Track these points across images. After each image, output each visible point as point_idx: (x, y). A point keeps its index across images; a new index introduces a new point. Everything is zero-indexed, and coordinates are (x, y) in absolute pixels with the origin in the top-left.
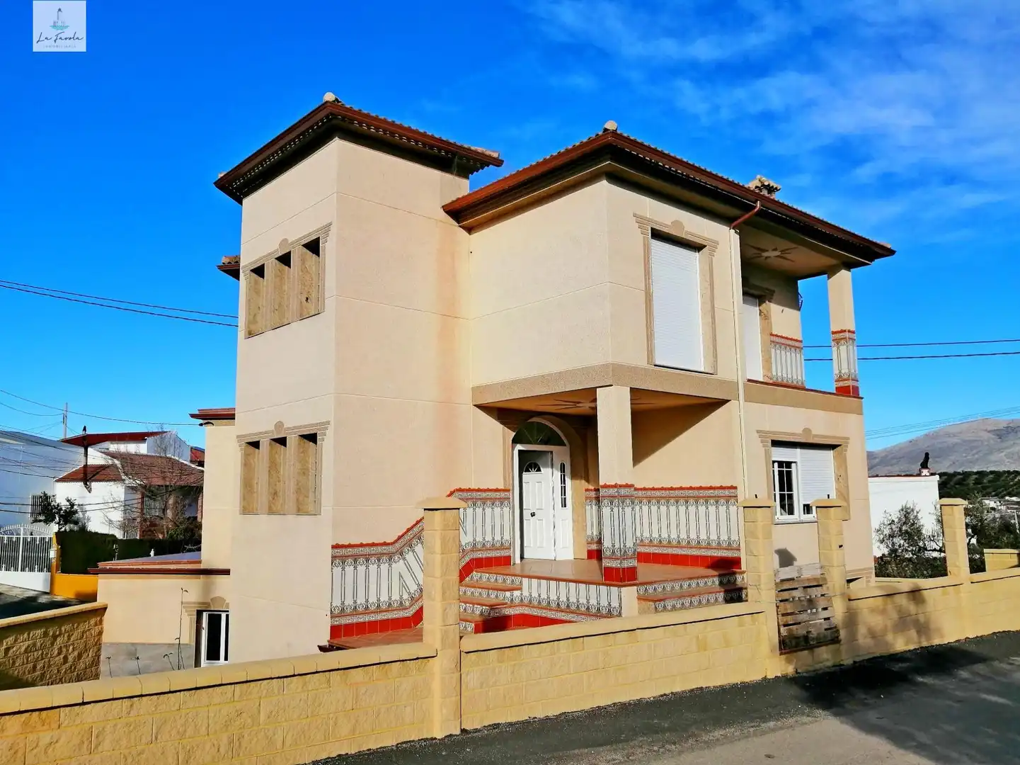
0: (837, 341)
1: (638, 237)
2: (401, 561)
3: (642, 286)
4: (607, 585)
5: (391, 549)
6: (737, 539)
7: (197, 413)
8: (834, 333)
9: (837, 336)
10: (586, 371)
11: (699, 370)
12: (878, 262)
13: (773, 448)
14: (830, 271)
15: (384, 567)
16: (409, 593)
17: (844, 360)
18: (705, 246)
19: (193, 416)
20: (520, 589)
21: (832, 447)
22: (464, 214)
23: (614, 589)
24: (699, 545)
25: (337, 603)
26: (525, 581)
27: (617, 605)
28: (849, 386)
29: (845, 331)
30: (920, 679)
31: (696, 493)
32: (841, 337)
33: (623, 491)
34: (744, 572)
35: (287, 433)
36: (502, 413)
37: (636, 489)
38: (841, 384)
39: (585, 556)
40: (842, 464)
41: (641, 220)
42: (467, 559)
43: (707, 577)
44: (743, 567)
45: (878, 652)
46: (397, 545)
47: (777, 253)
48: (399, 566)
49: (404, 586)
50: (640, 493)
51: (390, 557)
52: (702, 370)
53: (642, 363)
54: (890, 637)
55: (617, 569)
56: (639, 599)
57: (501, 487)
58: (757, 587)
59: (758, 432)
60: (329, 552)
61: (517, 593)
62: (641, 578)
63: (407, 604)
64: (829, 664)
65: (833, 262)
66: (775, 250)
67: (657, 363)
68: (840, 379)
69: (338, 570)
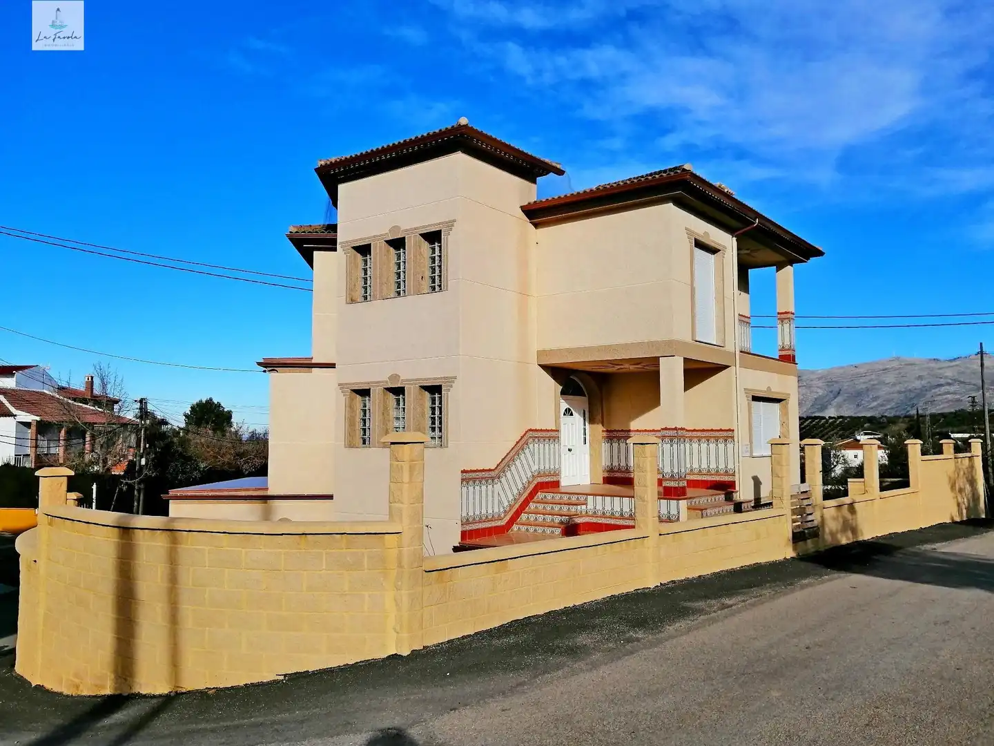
0: (782, 320)
1: (688, 244)
2: (499, 484)
3: (689, 283)
4: (667, 499)
5: (493, 474)
6: (733, 468)
7: (262, 361)
8: (779, 313)
9: (783, 316)
10: (651, 344)
11: (712, 343)
12: (813, 260)
13: (753, 402)
14: (780, 266)
15: (490, 488)
16: (504, 508)
17: (785, 336)
18: (720, 250)
19: (259, 364)
20: (586, 504)
21: (778, 401)
22: (538, 214)
23: (673, 503)
24: (709, 473)
25: (464, 514)
26: (590, 498)
27: (676, 513)
28: (790, 355)
29: (788, 313)
30: (875, 557)
31: (699, 434)
32: (784, 317)
33: (680, 433)
34: (737, 492)
35: (405, 384)
36: (556, 372)
37: (687, 431)
38: (783, 353)
39: (601, 481)
40: (785, 413)
41: (689, 232)
42: (535, 482)
43: (720, 494)
44: (737, 488)
45: (835, 544)
46: (497, 472)
47: (748, 252)
48: (498, 487)
49: (500, 502)
50: (690, 434)
51: (493, 479)
52: (715, 343)
53: (689, 339)
54: (839, 536)
55: (675, 488)
56: (688, 509)
57: (554, 428)
58: (781, 499)
59: (745, 389)
60: (459, 476)
61: (584, 507)
62: (689, 495)
63: (502, 516)
64: (813, 550)
65: (781, 258)
66: (748, 250)
67: (697, 339)
68: (783, 349)
69: (465, 489)
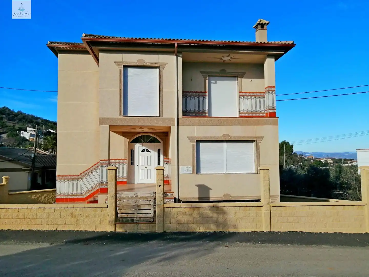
0: (266, 92)
2: (81, 181)
5: (78, 177)
15: (75, 183)
16: (84, 191)
17: (267, 101)
18: (158, 66)
21: (253, 141)
25: (58, 192)
32: (267, 90)
36: (124, 133)
46: (80, 176)
48: (80, 182)
49: (82, 188)
51: (77, 180)
53: (116, 116)
63: (84, 194)
68: (266, 109)
69: (58, 183)
